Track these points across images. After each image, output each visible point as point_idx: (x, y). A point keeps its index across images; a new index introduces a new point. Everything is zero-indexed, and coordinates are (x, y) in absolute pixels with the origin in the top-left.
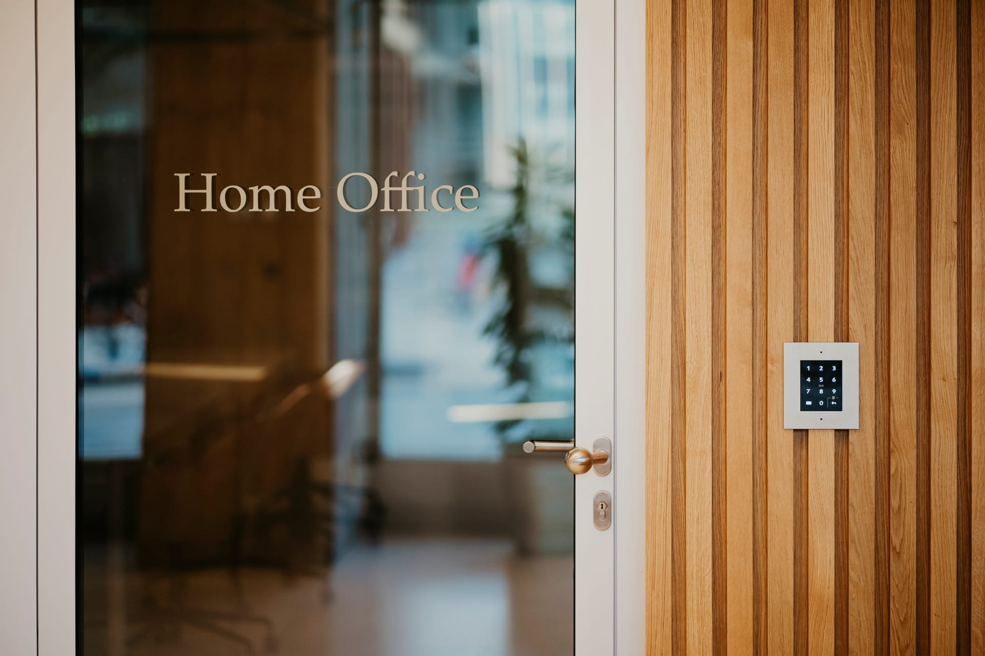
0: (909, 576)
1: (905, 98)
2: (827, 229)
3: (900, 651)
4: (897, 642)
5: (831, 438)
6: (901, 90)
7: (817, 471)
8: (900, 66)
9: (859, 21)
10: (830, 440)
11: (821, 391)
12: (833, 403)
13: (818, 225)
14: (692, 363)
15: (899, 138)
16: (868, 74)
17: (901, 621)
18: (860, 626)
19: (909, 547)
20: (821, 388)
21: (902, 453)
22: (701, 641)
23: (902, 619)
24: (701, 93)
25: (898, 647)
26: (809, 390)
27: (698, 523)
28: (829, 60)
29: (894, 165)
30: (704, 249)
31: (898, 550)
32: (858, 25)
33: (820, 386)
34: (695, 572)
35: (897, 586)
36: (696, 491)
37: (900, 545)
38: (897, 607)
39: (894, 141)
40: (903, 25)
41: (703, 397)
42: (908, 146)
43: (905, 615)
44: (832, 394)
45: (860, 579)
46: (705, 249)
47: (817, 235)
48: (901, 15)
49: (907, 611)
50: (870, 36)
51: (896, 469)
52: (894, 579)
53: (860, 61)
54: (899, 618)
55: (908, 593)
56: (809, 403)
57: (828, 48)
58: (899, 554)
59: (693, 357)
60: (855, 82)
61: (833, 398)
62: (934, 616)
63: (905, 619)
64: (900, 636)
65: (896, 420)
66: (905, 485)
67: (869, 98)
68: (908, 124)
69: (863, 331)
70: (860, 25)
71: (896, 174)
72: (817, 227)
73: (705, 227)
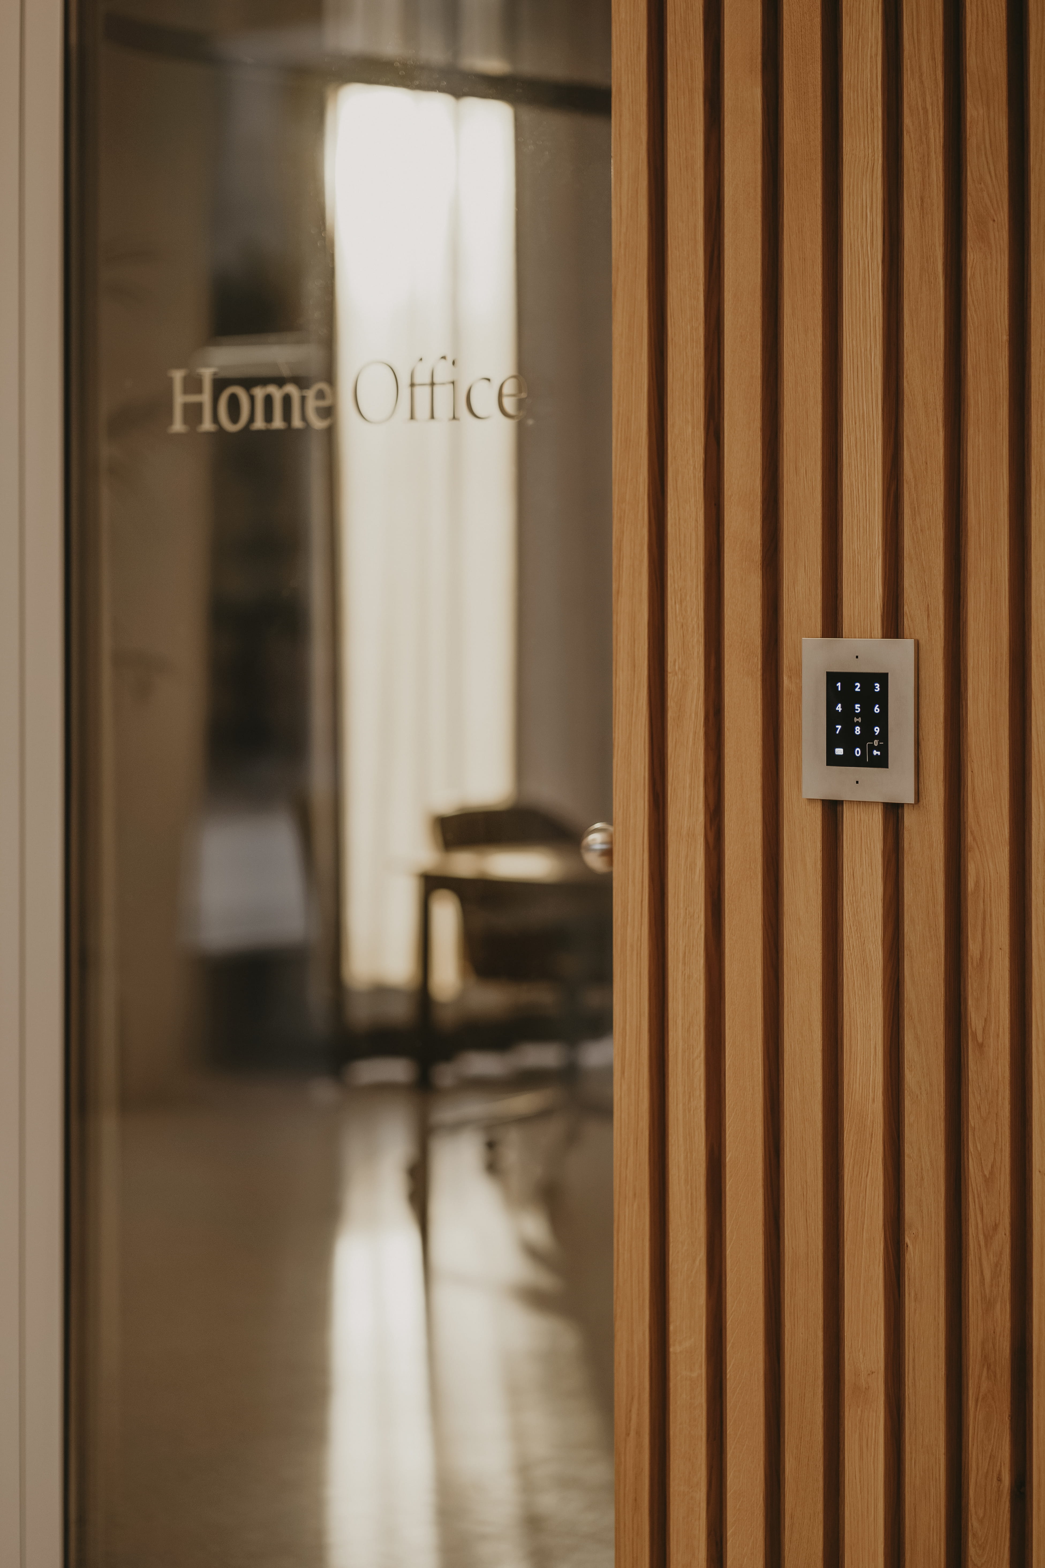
0: (997, 1092)
1: (990, 172)
2: (870, 427)
3: (984, 1235)
4: (979, 1216)
5: (877, 817)
6: (984, 156)
7: (855, 879)
8: (981, 112)
9: (918, 32)
10: (876, 820)
11: (858, 730)
12: (875, 753)
13: (857, 419)
14: (676, 674)
15: (980, 248)
16: (932, 131)
17: (985, 1176)
18: (922, 1179)
19: (998, 1035)
20: (858, 724)
21: (985, 852)
22: (689, 1178)
23: (987, 1173)
24: (688, 188)
25: (980, 1225)
26: (839, 727)
27: (684, 964)
28: (872, 109)
29: (973, 302)
30: (692, 468)
31: (980, 1040)
32: (916, 41)
33: (856, 720)
34: (680, 1051)
35: (979, 1108)
36: (682, 905)
37: (984, 1030)
38: (979, 1149)
39: (972, 256)
40: (985, 32)
41: (691, 735)
42: (994, 263)
43: (992, 1167)
44: (873, 737)
45: (920, 1089)
46: (694, 467)
47: (856, 438)
48: (983, 15)
49: (995, 1158)
50: (934, 59)
51: (977, 883)
52: (974, 1093)
53: (920, 108)
54: (983, 1171)
55: (996, 1123)
56: (839, 751)
57: (871, 88)
58: (981, 1046)
59: (677, 664)
60: (912, 148)
61: (876, 743)
62: (1037, 1173)
63: (991, 1173)
64: (985, 1206)
65: (976, 788)
66: (991, 915)
67: (934, 176)
68: (994, 221)
69: (925, 618)
70: (919, 40)
71: (976, 318)
72: (855, 423)
73: (693, 428)
